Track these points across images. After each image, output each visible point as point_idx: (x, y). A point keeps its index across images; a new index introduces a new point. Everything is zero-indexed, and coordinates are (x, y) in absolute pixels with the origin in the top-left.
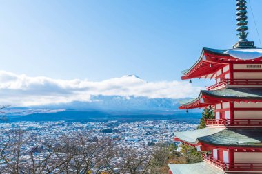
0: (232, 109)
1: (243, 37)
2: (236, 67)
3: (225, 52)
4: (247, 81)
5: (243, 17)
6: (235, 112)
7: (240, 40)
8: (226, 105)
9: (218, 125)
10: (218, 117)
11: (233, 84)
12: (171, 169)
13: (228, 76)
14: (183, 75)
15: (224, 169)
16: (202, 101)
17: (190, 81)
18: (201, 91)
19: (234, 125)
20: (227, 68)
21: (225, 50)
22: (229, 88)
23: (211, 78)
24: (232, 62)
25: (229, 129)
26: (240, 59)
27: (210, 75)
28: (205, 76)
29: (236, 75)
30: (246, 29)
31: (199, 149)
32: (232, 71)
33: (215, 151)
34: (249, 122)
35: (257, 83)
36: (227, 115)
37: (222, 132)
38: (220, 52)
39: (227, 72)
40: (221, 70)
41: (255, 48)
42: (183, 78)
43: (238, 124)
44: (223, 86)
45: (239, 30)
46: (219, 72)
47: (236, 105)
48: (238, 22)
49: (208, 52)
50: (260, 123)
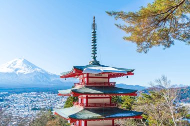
0: (87, 98)
1: (95, 58)
2: (90, 75)
4: (95, 83)
5: (94, 47)
6: (89, 99)
7: (93, 60)
8: (84, 96)
9: (80, 106)
10: (80, 102)
11: (88, 84)
13: (86, 80)
14: (61, 75)
16: (72, 95)
19: (88, 107)
20: (85, 75)
22: (86, 87)
25: (85, 109)
27: (76, 77)
30: (96, 54)
31: (69, 122)
32: (88, 77)
33: (77, 122)
34: (95, 105)
35: (100, 84)
36: (85, 101)
37: (81, 111)
39: (85, 77)
40: (82, 75)
41: (100, 65)
43: (90, 106)
44: (83, 86)
45: (92, 54)
47: (89, 96)
48: (92, 50)
50: (100, 106)
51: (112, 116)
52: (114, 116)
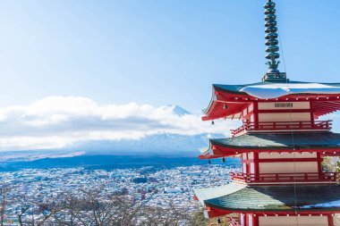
0: (257, 161)
1: (274, 66)
2: (261, 106)
3: (241, 90)
4: (275, 125)
5: (273, 41)
6: (261, 165)
7: (269, 71)
10: (244, 171)
11: (257, 129)
13: (252, 119)
14: (204, 115)
16: (212, 153)
17: (213, 123)
18: (211, 140)
19: (258, 182)
20: (251, 108)
21: (243, 86)
22: (251, 134)
23: (240, 118)
24: (256, 102)
25: (251, 187)
26: (260, 98)
27: (238, 115)
29: (262, 117)
30: (277, 56)
31: (206, 216)
32: (256, 112)
33: (242, 216)
34: (277, 177)
35: (288, 127)
36: (252, 170)
39: (251, 113)
40: (246, 110)
41: (288, 82)
42: (204, 119)
43: (263, 181)
44: (245, 132)
45: (268, 58)
46: (245, 112)
47: (262, 155)
48: (267, 48)
49: (219, 89)
50: (292, 179)
51: (321, 205)
52: (327, 205)
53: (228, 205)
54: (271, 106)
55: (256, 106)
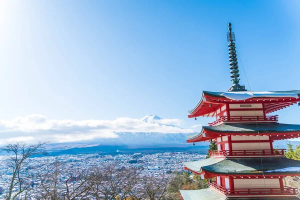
0: (230, 142)
1: (236, 82)
2: (231, 106)
3: (221, 95)
4: (241, 118)
5: (235, 66)
6: (233, 144)
7: (234, 85)
8: (225, 138)
9: (220, 156)
10: (219, 149)
11: (229, 120)
12: (182, 195)
13: (225, 114)
14: (189, 114)
15: (226, 195)
16: (204, 135)
17: (196, 119)
18: (203, 127)
19: (232, 156)
20: (224, 108)
21: (221, 93)
22: (226, 124)
23: (213, 116)
24: (228, 103)
25: (228, 159)
26: (234, 99)
27: (211, 114)
28: (207, 115)
29: (232, 113)
30: (238, 76)
31: (203, 177)
32: (228, 110)
33: (218, 178)
34: (245, 152)
35: (250, 120)
36: (227, 147)
37: (222, 162)
38: (217, 95)
39: (224, 111)
40: (219, 109)
41: (246, 91)
42: (190, 116)
43: (235, 155)
44: (222, 122)
45: (232, 77)
46: (218, 111)
47: (234, 138)
48: (231, 71)
49: (207, 94)
50: (254, 154)
51: (279, 170)
52: (282, 170)
53: (217, 171)
54: (238, 106)
55: (228, 106)
